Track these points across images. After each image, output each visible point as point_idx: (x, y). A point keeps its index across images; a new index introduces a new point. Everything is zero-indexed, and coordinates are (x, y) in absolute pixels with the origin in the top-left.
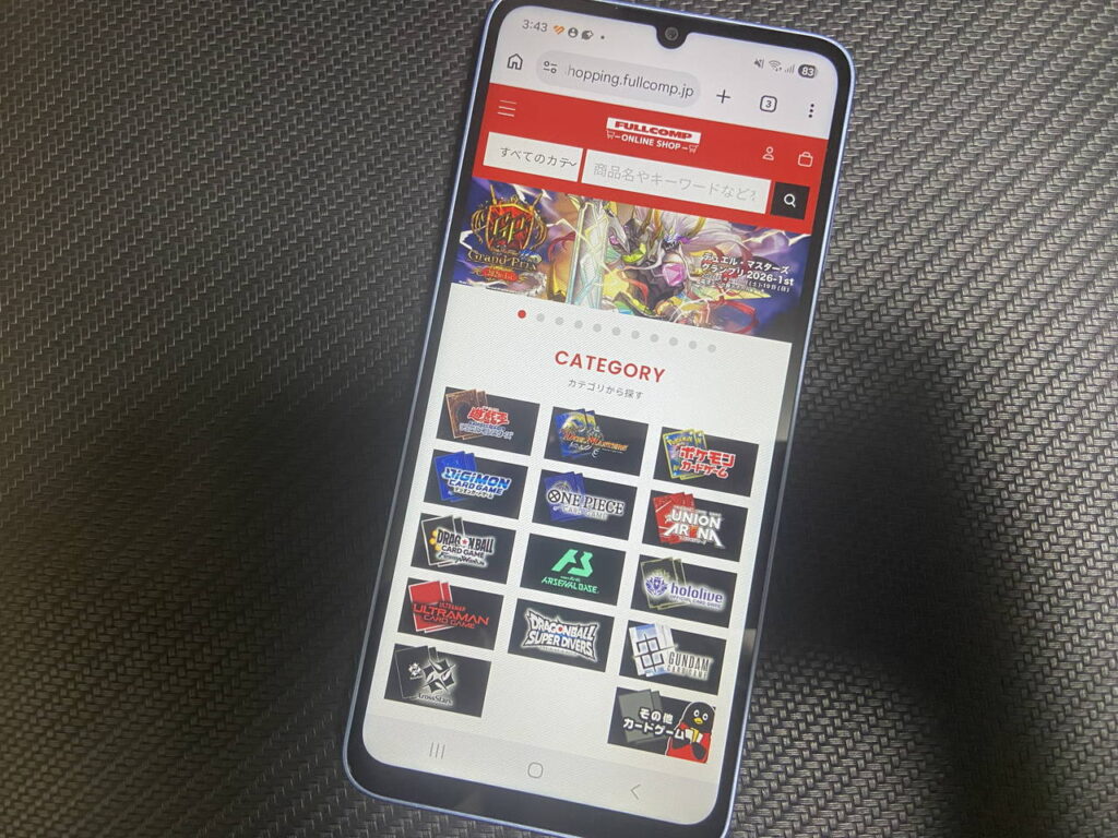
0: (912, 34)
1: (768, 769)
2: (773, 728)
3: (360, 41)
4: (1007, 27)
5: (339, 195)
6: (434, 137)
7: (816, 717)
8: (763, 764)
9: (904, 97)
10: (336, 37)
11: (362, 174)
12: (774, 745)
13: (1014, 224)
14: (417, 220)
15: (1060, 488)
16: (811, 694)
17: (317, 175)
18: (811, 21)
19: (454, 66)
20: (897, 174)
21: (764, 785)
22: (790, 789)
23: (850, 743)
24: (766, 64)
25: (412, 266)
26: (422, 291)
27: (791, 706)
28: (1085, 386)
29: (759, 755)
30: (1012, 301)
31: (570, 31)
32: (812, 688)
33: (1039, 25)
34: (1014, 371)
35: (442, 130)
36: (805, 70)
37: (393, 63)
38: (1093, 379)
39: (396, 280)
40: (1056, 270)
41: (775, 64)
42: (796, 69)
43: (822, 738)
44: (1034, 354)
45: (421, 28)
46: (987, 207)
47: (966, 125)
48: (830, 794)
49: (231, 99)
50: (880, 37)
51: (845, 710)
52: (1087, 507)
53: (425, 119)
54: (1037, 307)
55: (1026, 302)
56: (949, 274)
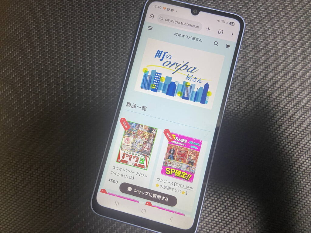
0: (262, 16)
1: (208, 216)
2: (211, 205)
3: (110, 9)
4: (288, 16)
5: (101, 50)
6: (128, 36)
7: (223, 202)
8: (207, 215)
9: (259, 33)
10: (104, 7)
11: (108, 44)
12: (211, 209)
13: (287, 70)
14: (122, 58)
15: (295, 143)
16: (222, 196)
17: (96, 44)
18: (234, 11)
19: (135, 17)
20: (255, 54)
21: (207, 221)
22: (214, 222)
23: (232, 211)
24: (221, 21)
25: (120, 70)
26: (122, 77)
27: (216, 199)
28: (304, 116)
29: (206, 212)
30: (285, 91)
31: (168, 9)
32: (223, 194)
33: (297, 16)
34: (285, 110)
35: (131, 34)
36: (231, 23)
37: (119, 15)
38: (306, 114)
39: (115, 74)
40: (298, 83)
41: (223, 21)
42: (229, 23)
43: (224, 209)
44: (291, 106)
45: (127, 6)
46: (280, 64)
47: (275, 42)
48: (225, 225)
49: (74, 22)
50: (253, 16)
51: (231, 201)
52: (303, 149)
53: (126, 31)
54: (292, 93)
55: (289, 91)
56: (268, 82)
